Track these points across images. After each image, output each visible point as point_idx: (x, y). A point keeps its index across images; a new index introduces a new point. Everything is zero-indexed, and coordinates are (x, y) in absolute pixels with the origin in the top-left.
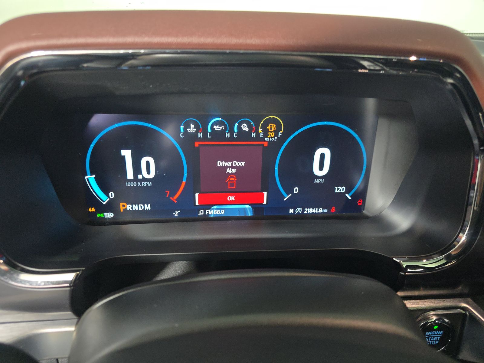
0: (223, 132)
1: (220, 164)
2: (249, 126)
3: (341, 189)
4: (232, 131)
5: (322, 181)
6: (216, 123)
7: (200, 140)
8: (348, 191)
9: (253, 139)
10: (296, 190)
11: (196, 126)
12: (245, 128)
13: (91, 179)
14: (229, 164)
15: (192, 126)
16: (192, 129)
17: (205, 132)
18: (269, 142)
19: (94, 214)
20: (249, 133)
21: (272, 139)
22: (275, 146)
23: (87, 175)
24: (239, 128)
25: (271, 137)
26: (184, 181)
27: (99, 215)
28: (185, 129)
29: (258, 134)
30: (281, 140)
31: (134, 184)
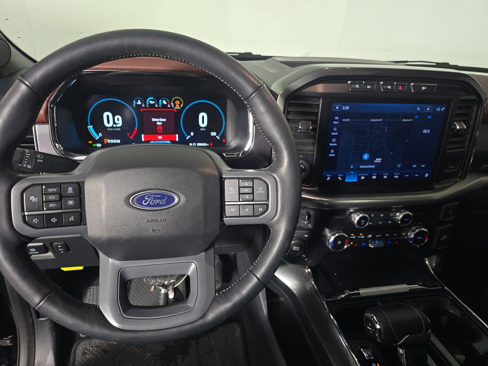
0: (154, 104)
1: (153, 120)
2: (167, 101)
3: (213, 134)
4: (158, 104)
5: (204, 129)
6: (151, 100)
7: (143, 108)
8: (217, 135)
9: (169, 108)
10: (192, 134)
11: (141, 101)
12: (165, 102)
13: (90, 127)
14: (158, 120)
15: (139, 101)
16: (139, 103)
17: (145, 104)
18: (177, 109)
19: (92, 144)
20: (167, 105)
21: (178, 108)
22: (180, 111)
23: (88, 126)
24: (162, 102)
25: (177, 107)
26: (136, 128)
27: (94, 145)
28: (136, 103)
29: (171, 106)
30: (183, 109)
31: (112, 129)
